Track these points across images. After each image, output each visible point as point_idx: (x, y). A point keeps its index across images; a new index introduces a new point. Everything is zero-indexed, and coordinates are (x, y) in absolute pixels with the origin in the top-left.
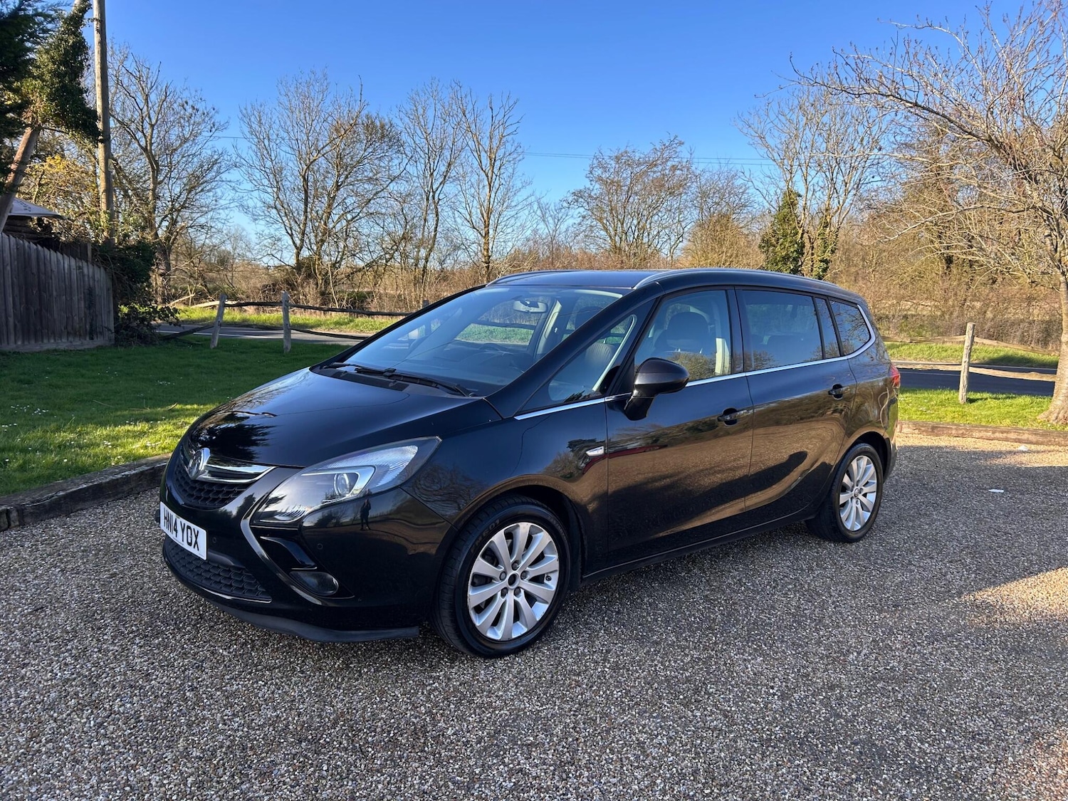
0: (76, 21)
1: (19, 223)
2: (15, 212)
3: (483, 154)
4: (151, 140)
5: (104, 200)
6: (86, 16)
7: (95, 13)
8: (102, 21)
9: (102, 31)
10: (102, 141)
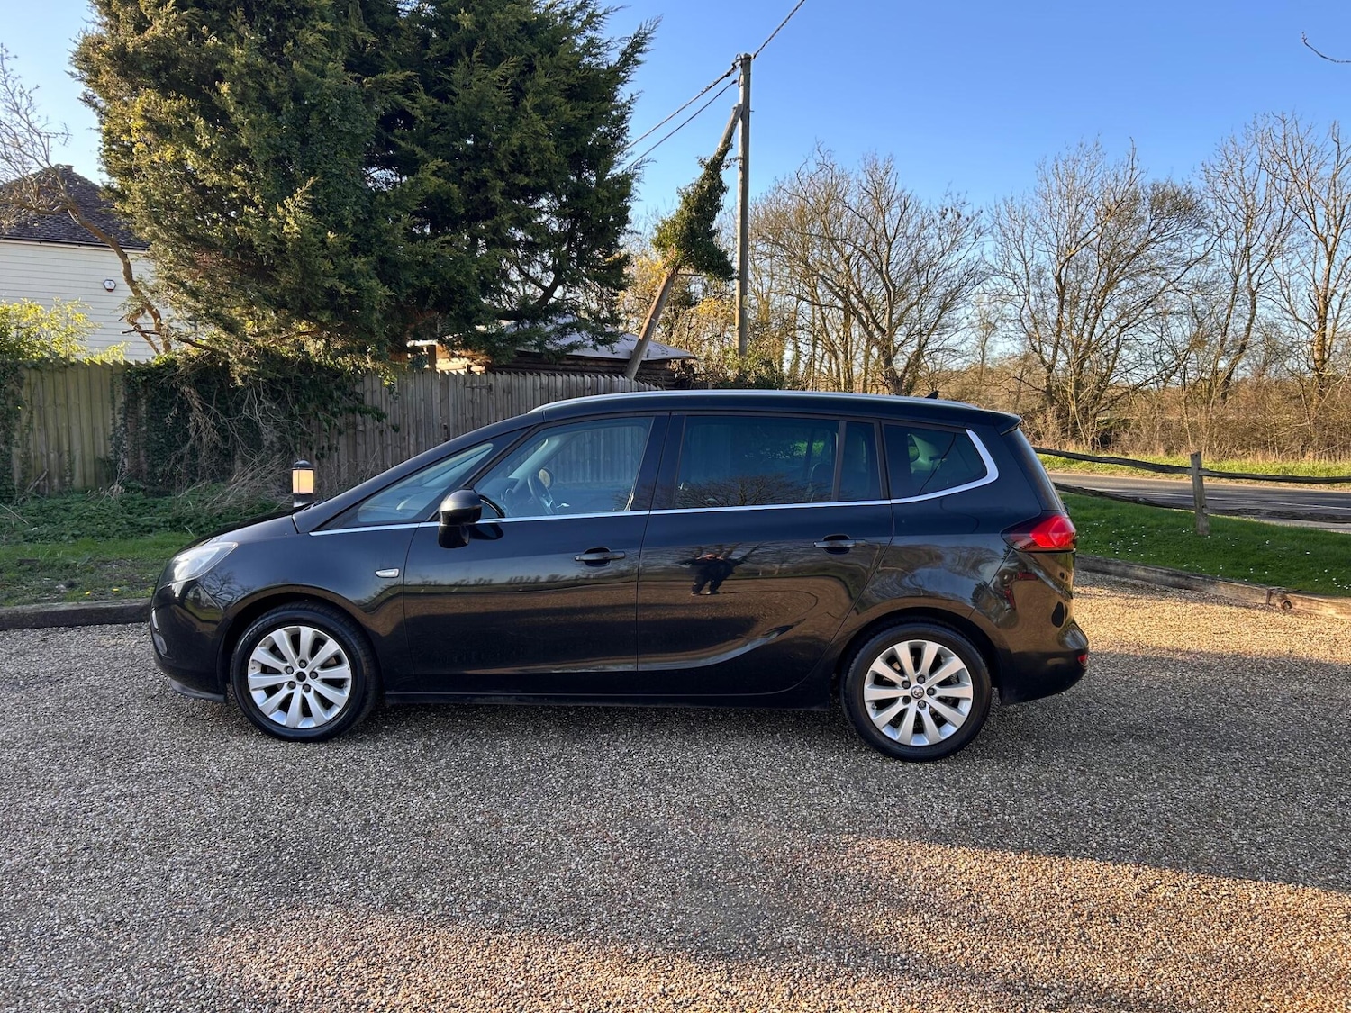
0: (715, 166)
1: (658, 366)
2: (651, 358)
3: (1320, 211)
4: (888, 260)
5: (737, 338)
6: (727, 157)
7: (737, 150)
8: (745, 159)
9: (745, 170)
10: (738, 279)
